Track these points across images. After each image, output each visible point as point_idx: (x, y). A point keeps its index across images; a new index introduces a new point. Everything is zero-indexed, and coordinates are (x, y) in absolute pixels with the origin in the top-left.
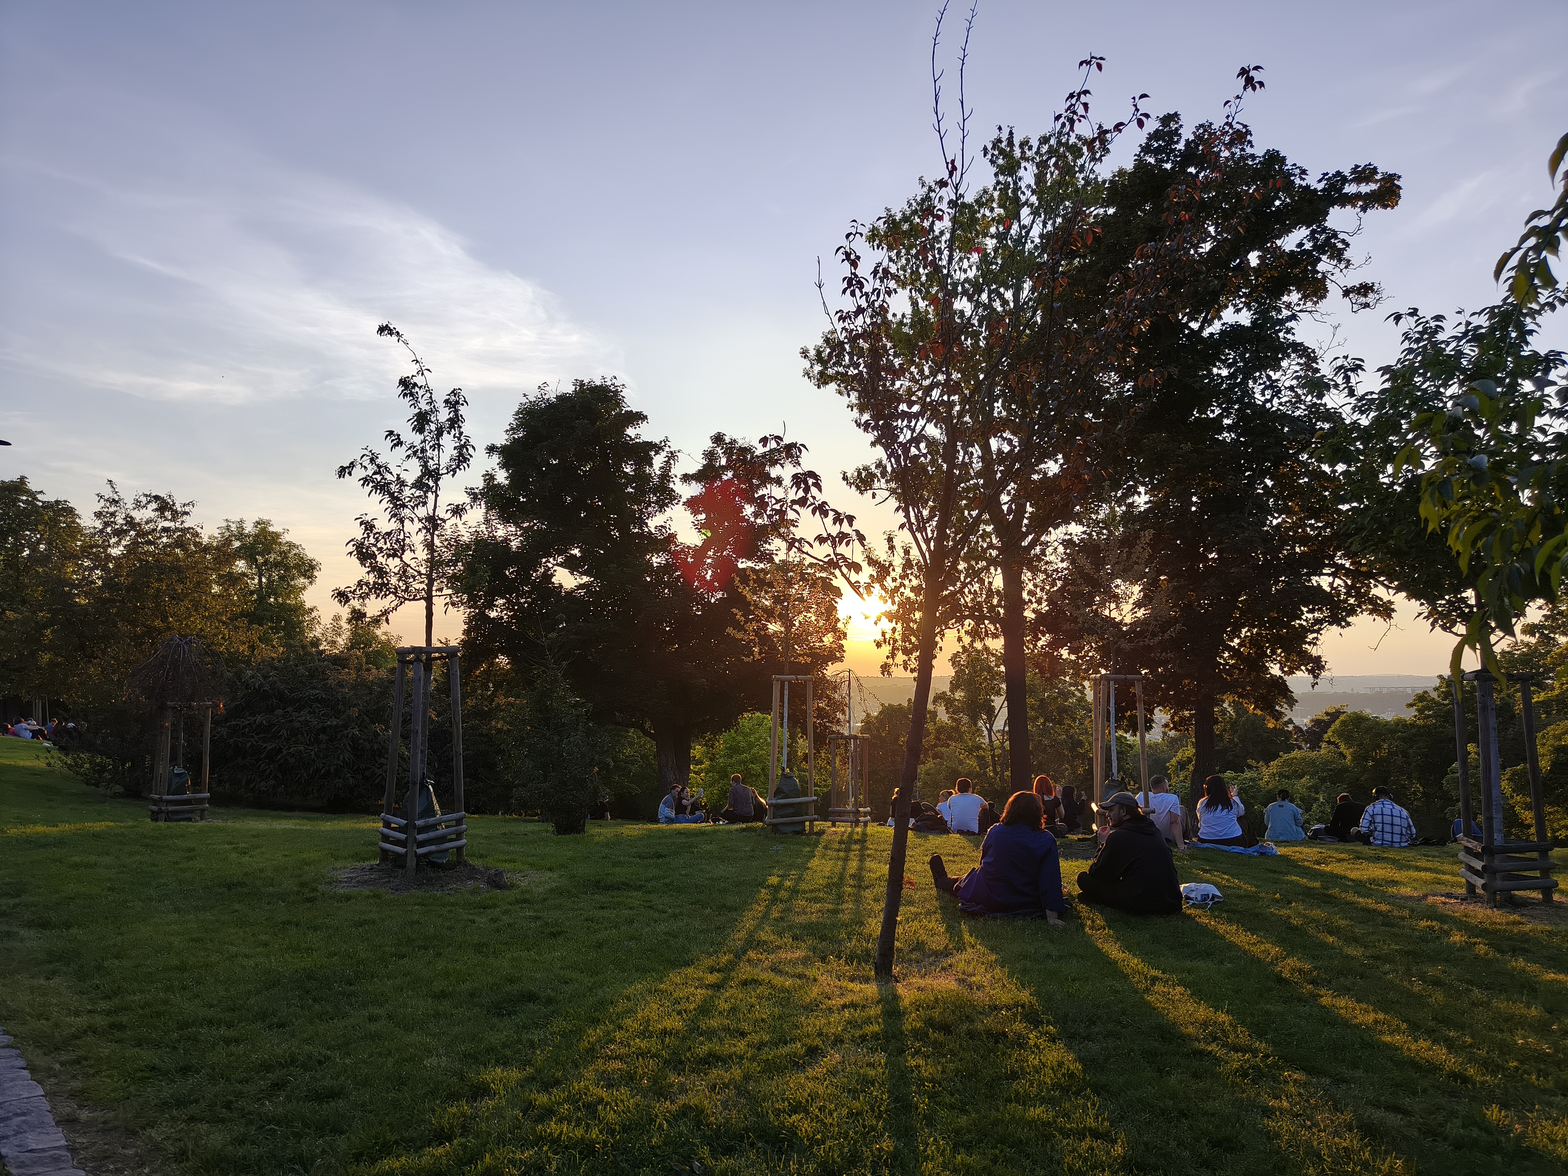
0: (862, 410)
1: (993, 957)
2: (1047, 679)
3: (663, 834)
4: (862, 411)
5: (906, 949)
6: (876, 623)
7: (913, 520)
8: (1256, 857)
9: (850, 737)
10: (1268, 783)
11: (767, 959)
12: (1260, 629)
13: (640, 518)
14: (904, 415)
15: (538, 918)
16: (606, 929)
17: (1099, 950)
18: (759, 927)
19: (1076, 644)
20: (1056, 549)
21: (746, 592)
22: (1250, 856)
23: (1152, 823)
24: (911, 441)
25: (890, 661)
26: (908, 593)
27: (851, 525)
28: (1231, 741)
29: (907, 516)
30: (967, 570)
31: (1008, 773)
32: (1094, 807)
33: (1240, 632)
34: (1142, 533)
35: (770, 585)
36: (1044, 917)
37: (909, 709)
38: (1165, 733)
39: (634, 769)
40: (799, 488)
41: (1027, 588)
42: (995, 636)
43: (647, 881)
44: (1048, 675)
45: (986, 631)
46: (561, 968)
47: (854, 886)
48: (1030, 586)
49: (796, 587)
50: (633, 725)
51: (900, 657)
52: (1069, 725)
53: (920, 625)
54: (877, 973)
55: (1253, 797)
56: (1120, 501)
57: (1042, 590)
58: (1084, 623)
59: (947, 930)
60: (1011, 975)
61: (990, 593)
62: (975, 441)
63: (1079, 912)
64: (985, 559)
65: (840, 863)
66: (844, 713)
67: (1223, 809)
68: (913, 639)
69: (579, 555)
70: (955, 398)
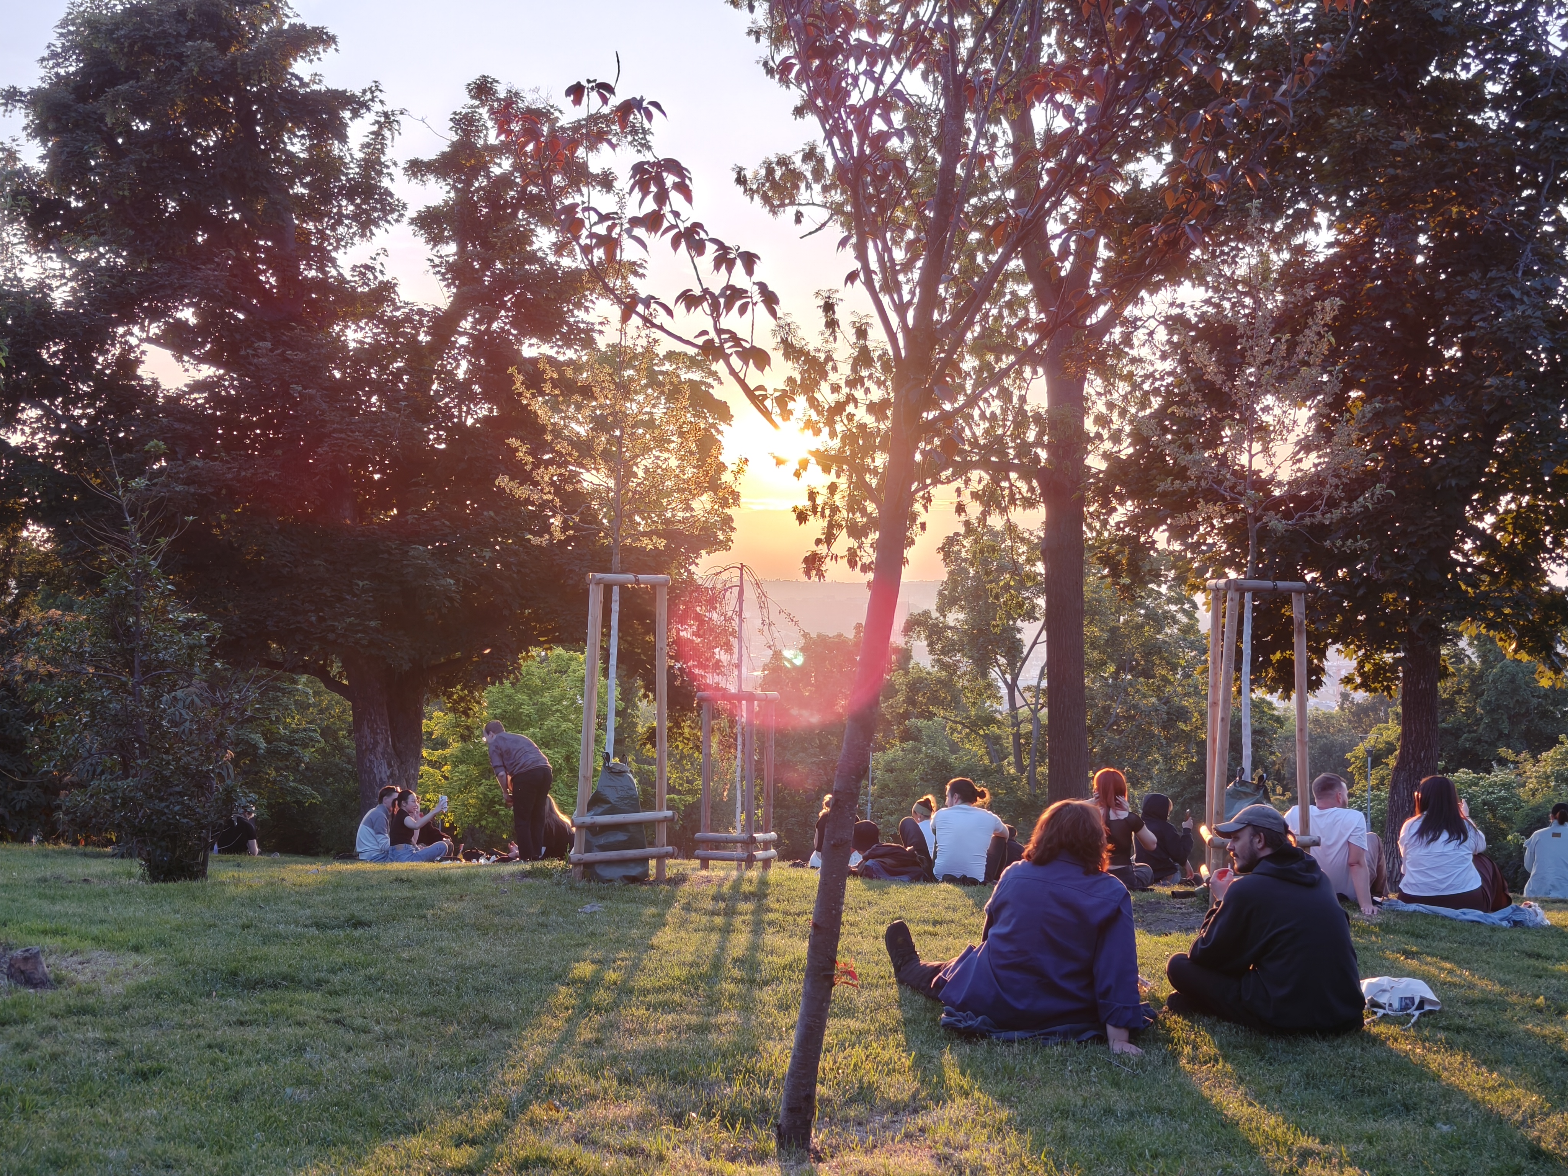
0: (778, 38)
1: (1004, 1114)
2: (1126, 588)
3: (363, 883)
4: (777, 42)
5: (838, 1101)
6: (797, 474)
7: (874, 265)
8: (1504, 929)
9: (739, 697)
10: (1534, 792)
11: (568, 1118)
12: (1534, 497)
13: (320, 248)
14: (860, 52)
15: (113, 1043)
16: (248, 1063)
17: (1204, 1101)
18: (554, 1057)
19: (1182, 520)
20: (1151, 334)
21: (538, 406)
22: (1494, 928)
23: (1313, 865)
24: (874, 103)
25: (822, 549)
26: (862, 415)
27: (750, 272)
28: (1471, 711)
29: (862, 256)
30: (979, 371)
31: (1043, 769)
32: (1205, 833)
33: (1497, 502)
34: (1318, 304)
35: (587, 392)
36: (1103, 1039)
37: (856, 644)
38: (1345, 696)
39: (307, 755)
40: (645, 192)
41: (1094, 411)
42: (1029, 503)
43: (333, 971)
44: (1127, 581)
45: (1012, 495)
46: (159, 1139)
47: (742, 981)
48: (1100, 407)
49: (640, 398)
50: (305, 669)
51: (843, 542)
52: (1164, 679)
53: (883, 477)
54: (781, 1145)
55: (1505, 819)
56: (1277, 241)
57: (1123, 413)
58: (1199, 479)
59: (916, 1065)
60: (1037, 1147)
61: (1021, 420)
62: (1002, 111)
63: (1169, 1030)
64: (1015, 350)
65: (715, 937)
66: (728, 647)
67: (1449, 841)
68: (871, 507)
69: (193, 321)
70: (965, 21)
